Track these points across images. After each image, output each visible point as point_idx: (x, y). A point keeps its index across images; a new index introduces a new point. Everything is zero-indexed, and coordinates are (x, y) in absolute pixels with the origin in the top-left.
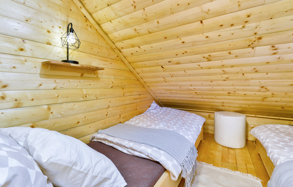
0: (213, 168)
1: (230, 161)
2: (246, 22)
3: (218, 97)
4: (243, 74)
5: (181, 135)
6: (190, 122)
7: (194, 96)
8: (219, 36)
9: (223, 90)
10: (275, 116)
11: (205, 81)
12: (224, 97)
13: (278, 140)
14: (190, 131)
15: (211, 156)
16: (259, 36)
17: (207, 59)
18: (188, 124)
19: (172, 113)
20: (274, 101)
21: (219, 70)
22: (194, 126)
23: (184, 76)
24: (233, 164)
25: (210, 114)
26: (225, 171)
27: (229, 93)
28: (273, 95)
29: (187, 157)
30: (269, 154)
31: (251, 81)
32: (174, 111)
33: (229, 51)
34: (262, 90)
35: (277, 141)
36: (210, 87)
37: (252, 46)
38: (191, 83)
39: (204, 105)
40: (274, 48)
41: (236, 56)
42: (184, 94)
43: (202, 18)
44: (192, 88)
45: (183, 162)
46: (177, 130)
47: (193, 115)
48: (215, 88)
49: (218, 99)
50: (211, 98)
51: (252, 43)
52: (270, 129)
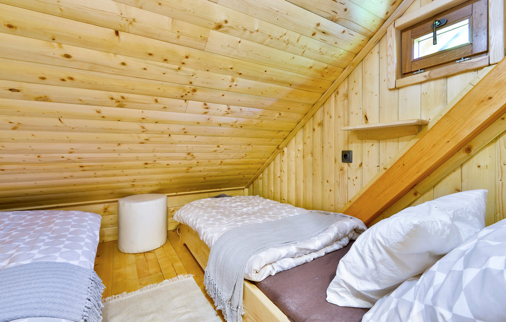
0: (128, 297)
1: (151, 271)
2: (183, 63)
3: (127, 172)
4: (170, 135)
5: (60, 263)
6: (72, 229)
7: (75, 174)
8: (145, 69)
9: (137, 159)
10: (211, 189)
11: (107, 142)
12: (137, 171)
13: (207, 216)
14: (81, 248)
15: (120, 280)
16: (193, 87)
17: (118, 104)
18: (69, 236)
19: (7, 222)
20: (197, 172)
21: (137, 126)
22: (84, 236)
23: (57, 130)
24: (156, 273)
25: (107, 204)
26: (149, 290)
27: (146, 164)
28: (198, 164)
29: (89, 300)
30: (203, 237)
31: (177, 145)
32: (12, 216)
33: (156, 98)
34: (189, 157)
35: (207, 218)
36: (115, 155)
37: (185, 98)
38: (72, 147)
39: (97, 189)
40: (206, 107)
41: (165, 107)
42: (49, 171)
43: (120, 27)
44: (73, 156)
45: (85, 313)
46: (47, 257)
47: (74, 215)
48: (123, 155)
49: (127, 175)
50: (114, 175)
51: (186, 95)
52: (196, 207)
